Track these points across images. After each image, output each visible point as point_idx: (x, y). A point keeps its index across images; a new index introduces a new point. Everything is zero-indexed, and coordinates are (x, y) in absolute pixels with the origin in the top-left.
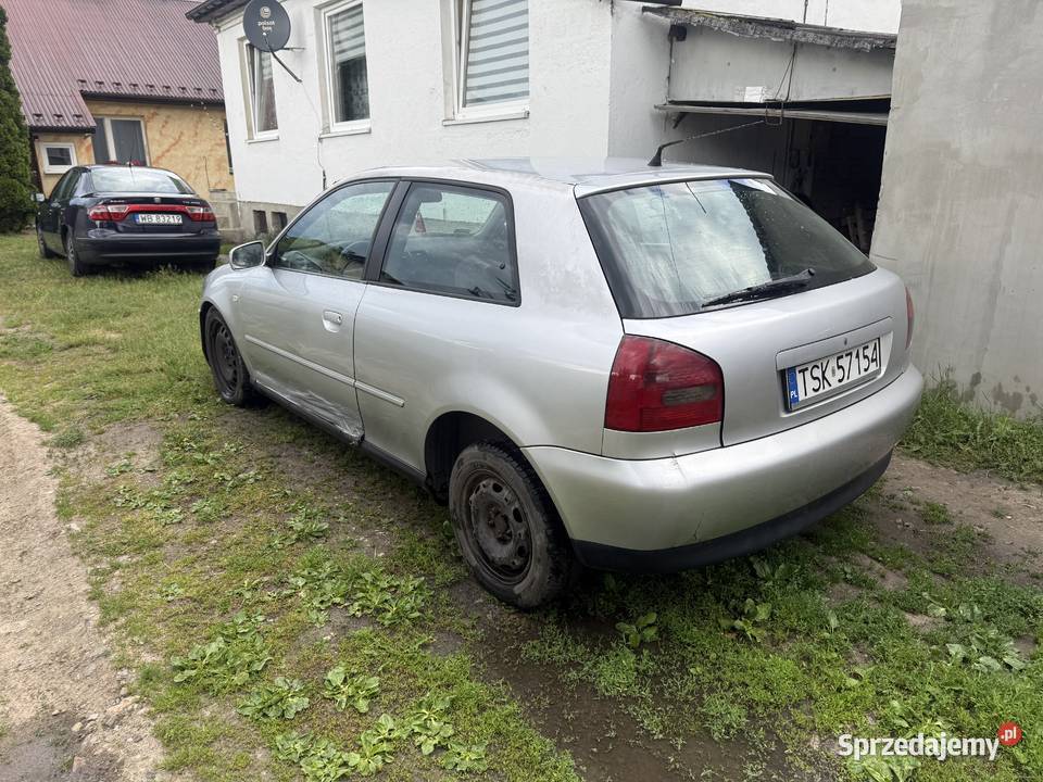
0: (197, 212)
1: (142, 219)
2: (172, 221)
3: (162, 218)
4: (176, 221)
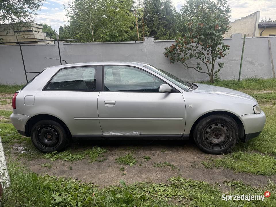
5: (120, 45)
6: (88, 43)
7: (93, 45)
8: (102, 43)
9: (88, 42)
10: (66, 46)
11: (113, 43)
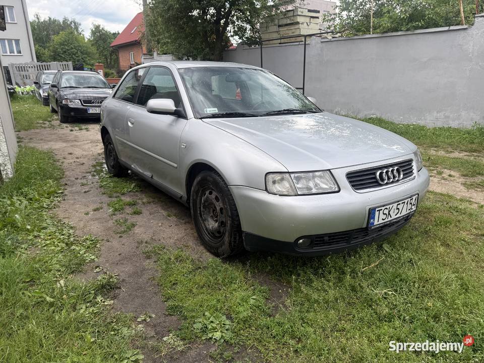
5: (414, 37)
6: (356, 37)
7: (365, 40)
8: (380, 35)
9: (357, 35)
10: (324, 44)
11: (400, 33)
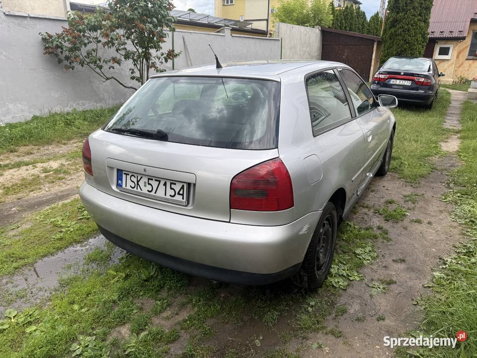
0: (421, 80)
1: (392, 82)
2: (406, 84)
3: (401, 82)
4: (408, 84)
